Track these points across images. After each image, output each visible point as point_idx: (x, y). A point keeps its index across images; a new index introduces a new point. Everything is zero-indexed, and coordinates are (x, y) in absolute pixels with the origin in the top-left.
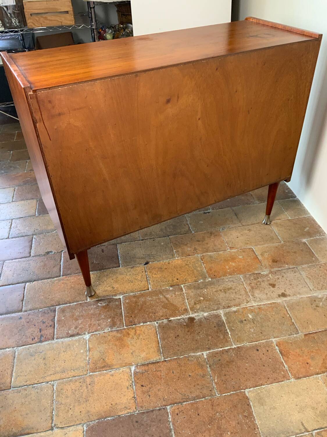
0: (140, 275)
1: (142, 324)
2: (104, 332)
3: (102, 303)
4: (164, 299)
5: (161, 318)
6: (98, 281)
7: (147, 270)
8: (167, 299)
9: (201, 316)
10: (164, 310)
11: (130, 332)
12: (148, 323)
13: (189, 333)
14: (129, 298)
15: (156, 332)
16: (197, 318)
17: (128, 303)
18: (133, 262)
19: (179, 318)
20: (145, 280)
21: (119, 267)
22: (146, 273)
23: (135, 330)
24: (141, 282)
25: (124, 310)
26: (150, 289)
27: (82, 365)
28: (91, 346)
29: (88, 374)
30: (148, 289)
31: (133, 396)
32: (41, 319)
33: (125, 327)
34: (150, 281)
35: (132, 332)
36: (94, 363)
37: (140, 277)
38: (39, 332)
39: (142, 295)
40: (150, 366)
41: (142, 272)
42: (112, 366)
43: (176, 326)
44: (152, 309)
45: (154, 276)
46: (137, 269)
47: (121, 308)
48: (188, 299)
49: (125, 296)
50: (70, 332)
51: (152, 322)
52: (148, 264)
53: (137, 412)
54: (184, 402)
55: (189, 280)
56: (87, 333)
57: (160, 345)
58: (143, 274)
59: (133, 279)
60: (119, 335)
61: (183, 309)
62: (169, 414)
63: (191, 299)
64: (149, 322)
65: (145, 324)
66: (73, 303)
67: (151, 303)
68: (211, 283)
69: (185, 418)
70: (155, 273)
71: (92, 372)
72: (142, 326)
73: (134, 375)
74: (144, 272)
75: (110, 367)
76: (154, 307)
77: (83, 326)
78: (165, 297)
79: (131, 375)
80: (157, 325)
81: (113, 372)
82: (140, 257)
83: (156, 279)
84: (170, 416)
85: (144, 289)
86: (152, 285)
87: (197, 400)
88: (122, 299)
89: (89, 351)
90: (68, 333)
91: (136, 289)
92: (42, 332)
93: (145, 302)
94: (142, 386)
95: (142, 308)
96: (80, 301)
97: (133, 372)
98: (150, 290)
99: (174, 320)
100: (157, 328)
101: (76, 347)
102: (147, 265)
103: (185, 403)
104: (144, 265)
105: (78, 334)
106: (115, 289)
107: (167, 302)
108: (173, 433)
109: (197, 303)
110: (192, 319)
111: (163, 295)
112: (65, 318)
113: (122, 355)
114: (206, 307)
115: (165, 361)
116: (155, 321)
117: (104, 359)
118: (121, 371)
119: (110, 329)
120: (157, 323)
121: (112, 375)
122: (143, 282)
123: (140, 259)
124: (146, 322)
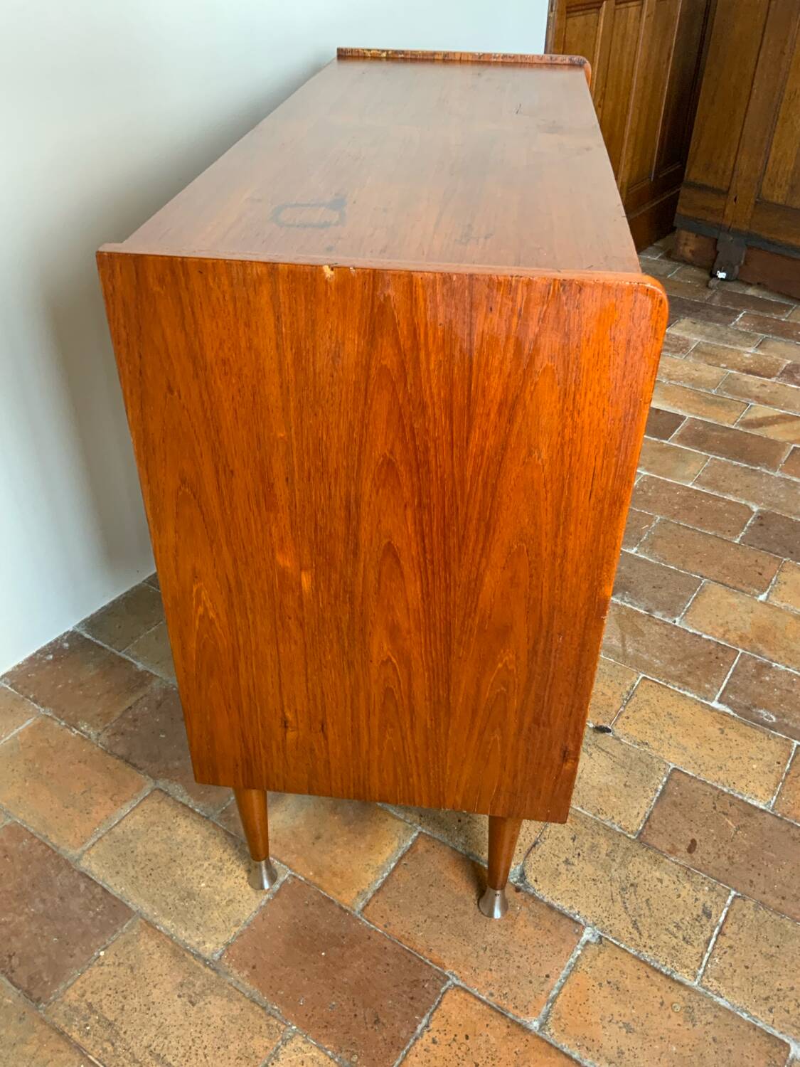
0: (638, 715)
1: (705, 637)
2: (787, 667)
3: (766, 717)
4: (628, 643)
6: (750, 770)
7: (614, 713)
8: (623, 640)
10: (645, 629)
11: (737, 639)
12: (691, 631)
13: (632, 580)
14: (698, 689)
15: (687, 611)
17: (709, 682)
18: (633, 755)
19: (629, 606)
20: (634, 699)
21: (675, 769)
22: (622, 709)
23: (724, 635)
24: (648, 701)
25: (726, 677)
26: (641, 677)
30: (644, 678)
31: (781, 573)
33: (741, 651)
34: (628, 688)
35: (733, 636)
37: (643, 712)
39: (669, 677)
40: (732, 585)
41: (628, 718)
43: (644, 599)
44: (666, 643)
45: (609, 693)
46: (635, 734)
47: (728, 683)
49: (706, 699)
51: (684, 629)
52: (599, 724)
53: (784, 559)
57: (695, 594)
58: (631, 713)
59: (663, 718)
60: (760, 646)
64: (687, 631)
65: (699, 633)
69: (721, 525)
70: (602, 698)
72: (707, 634)
73: (766, 590)
74: (625, 715)
76: (660, 644)
78: (624, 645)
79: (770, 591)
80: (677, 619)
82: (604, 754)
83: (611, 684)
85: (654, 684)
86: (630, 679)
88: (717, 698)
91: (672, 696)
93: (672, 662)
94: (760, 574)
95: (686, 658)
97: (765, 594)
98: (642, 675)
99: (640, 607)
100: (681, 616)
102: (605, 725)
104: (609, 731)
106: (720, 726)
107: (627, 637)
108: (747, 524)
111: (625, 651)
113: (770, 619)
115: (702, 576)
116: (675, 626)
120: (675, 622)
122: (646, 698)
123: (608, 750)
124: (694, 634)
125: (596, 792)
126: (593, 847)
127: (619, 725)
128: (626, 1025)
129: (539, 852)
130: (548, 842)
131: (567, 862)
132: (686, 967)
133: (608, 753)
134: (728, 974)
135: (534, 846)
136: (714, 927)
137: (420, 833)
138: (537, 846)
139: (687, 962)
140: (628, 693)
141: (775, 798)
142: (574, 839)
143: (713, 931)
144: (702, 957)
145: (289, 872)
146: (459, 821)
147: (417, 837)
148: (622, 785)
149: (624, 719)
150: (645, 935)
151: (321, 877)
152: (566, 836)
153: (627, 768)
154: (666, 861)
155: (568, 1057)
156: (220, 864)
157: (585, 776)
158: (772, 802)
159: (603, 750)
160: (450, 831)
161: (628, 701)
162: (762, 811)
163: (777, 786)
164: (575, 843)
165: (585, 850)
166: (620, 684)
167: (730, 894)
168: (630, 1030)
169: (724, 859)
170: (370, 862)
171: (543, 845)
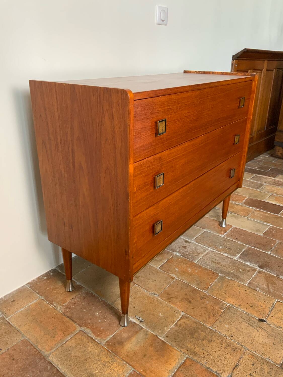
0: (276, 316)
4: (270, 287)
7: (266, 314)
8: (268, 286)
10: (277, 282)
13: (270, 263)
16: (257, 265)
18: (276, 332)
19: (269, 273)
20: (274, 309)
22: (269, 313)
24: (280, 310)
26: (276, 301)
30: (278, 301)
34: (271, 305)
37: (278, 314)
41: (272, 316)
43: (275, 271)
45: (264, 306)
46: (276, 323)
48: (252, 276)
52: (261, 318)
55: (236, 284)
58: (273, 315)
63: (249, 275)
68: (222, 272)
70: (261, 308)
74: (271, 315)
78: (268, 288)
83: (265, 303)
85: (282, 304)
86: (272, 301)
99: (274, 274)
102: (263, 319)
104: (265, 321)
107: (269, 285)
109: (247, 271)
110: (261, 267)
111: (269, 290)
122: (279, 309)
125: (261, 346)
126: (262, 369)
127: (269, 319)
129: (238, 369)
130: (241, 365)
133: (265, 330)
135: (236, 367)
137: (187, 358)
138: (237, 367)
140: (272, 307)
142: (253, 365)
145: (133, 369)
146: (204, 354)
147: (186, 359)
148: (272, 344)
149: (271, 317)
151: (146, 372)
152: (249, 364)
153: (274, 337)
156: (105, 363)
157: (256, 339)
159: (263, 329)
160: (200, 357)
161: (272, 310)
164: (254, 367)
165: (258, 370)
166: (268, 303)
170: (167, 368)
171: (240, 367)
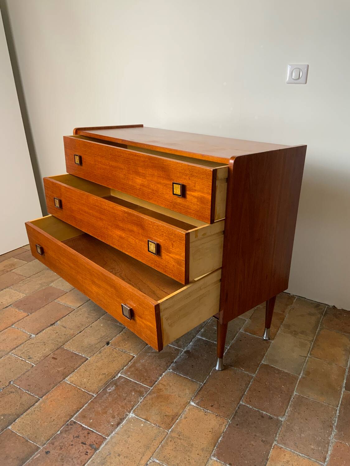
1: (160, 378)
2: (141, 402)
3: (110, 389)
5: (168, 365)
6: (83, 378)
7: (115, 347)
8: (156, 353)
9: (190, 347)
10: (163, 360)
11: (159, 388)
12: (164, 374)
13: (196, 359)
14: (127, 371)
15: (177, 374)
16: (189, 349)
17: (131, 374)
18: (95, 349)
19: (178, 357)
20: (123, 353)
21: (88, 359)
22: (117, 349)
23: (161, 384)
24: (121, 356)
25: (135, 380)
26: (135, 356)
27: (155, 431)
28: (144, 417)
29: (169, 432)
30: (133, 357)
31: (215, 416)
32: (71, 437)
33: (151, 388)
34: (128, 352)
35: (161, 387)
36: (163, 423)
37: (115, 354)
38: (84, 445)
39: (135, 363)
40: (200, 393)
41: (113, 350)
42: (178, 414)
43: (183, 362)
45: (125, 347)
46: (105, 351)
47: (130, 380)
49: (122, 372)
50: (112, 424)
51: (165, 372)
52: (110, 343)
53: (229, 421)
54: (244, 393)
56: (128, 413)
57: (190, 379)
58: (115, 351)
59: (112, 359)
60: (154, 395)
61: (174, 351)
62: (246, 405)
65: (162, 376)
66: (83, 406)
67: (148, 362)
69: (255, 399)
70: (123, 345)
71: (170, 429)
72: (162, 378)
73: (198, 406)
75: (177, 415)
76: (154, 363)
77: (118, 412)
80: (171, 371)
81: (183, 416)
84: (248, 406)
85: (130, 359)
86: (133, 353)
87: (249, 386)
88: (122, 376)
89: (147, 421)
90: (112, 426)
91: (124, 363)
92: (87, 443)
93: (143, 365)
94: (212, 406)
95: (146, 370)
96: (89, 401)
97: (195, 405)
99: (177, 360)
100: (174, 372)
101: (133, 426)
103: (246, 393)
104: (107, 345)
105: (122, 420)
106: (106, 374)
107: (158, 354)
108: (261, 411)
109: (177, 341)
110: (187, 352)
111: (149, 353)
112: (93, 420)
113: (174, 402)
114: (186, 340)
115: (205, 383)
116: (166, 369)
117: (166, 416)
118: (187, 410)
119: (142, 398)
120: (169, 369)
121: (186, 418)
122: (123, 356)
123: (98, 344)
124: (162, 374)
125: (81, 339)
126: (61, 338)
127: (109, 347)
128: (5, 340)
129: (62, 328)
130: (65, 329)
131: (57, 333)
132: (15, 352)
134: (9, 360)
136: (25, 359)
139: (17, 352)
140: (126, 351)
141: (69, 383)
143: (24, 359)
144: (17, 355)
148: (82, 345)
150: (28, 345)
153: (89, 347)
154: (51, 352)
155: (3, 330)
158: (67, 382)
159: (98, 343)
162: (64, 379)
163: (74, 384)
167: (34, 364)
168: (3, 340)
169: (48, 365)
